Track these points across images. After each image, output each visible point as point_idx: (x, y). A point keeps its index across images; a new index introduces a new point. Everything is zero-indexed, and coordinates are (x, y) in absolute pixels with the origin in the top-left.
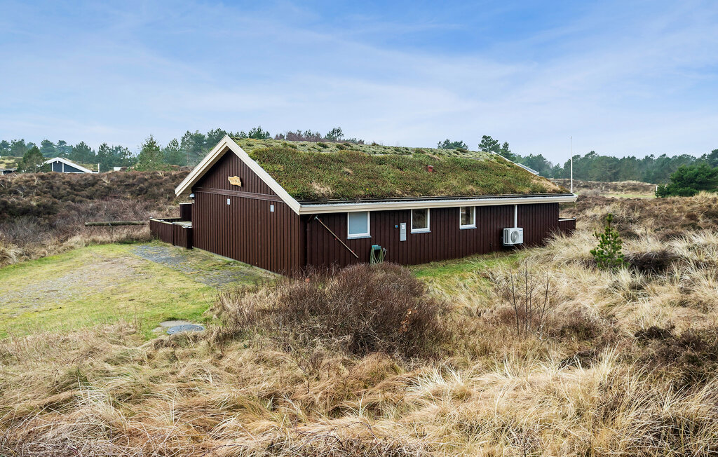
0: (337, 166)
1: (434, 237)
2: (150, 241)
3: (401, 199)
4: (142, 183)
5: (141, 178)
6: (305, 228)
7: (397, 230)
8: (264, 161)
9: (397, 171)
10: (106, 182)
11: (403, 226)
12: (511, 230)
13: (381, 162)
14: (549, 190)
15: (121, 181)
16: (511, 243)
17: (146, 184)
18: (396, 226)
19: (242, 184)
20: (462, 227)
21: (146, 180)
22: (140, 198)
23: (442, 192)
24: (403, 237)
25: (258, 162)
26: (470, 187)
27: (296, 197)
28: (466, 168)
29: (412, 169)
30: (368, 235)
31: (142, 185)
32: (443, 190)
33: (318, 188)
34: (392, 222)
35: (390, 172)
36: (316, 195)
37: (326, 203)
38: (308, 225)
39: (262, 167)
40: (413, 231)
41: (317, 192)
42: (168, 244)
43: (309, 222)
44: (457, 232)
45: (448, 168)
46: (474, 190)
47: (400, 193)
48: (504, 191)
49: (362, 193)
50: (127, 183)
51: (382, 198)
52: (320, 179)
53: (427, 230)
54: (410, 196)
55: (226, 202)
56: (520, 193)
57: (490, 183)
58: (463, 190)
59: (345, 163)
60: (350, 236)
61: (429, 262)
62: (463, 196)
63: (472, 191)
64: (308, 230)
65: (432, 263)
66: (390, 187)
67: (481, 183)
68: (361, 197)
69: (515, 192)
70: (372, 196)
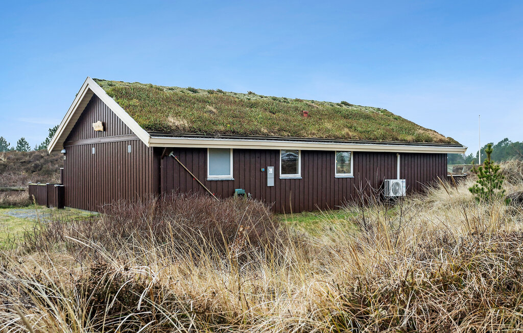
0: (200, 105)
1: (306, 184)
2: (27, 206)
3: (267, 137)
4: (38, 160)
5: (37, 156)
6: (159, 164)
7: (264, 174)
8: (121, 97)
9: (268, 113)
10: (3, 159)
11: (271, 170)
12: (392, 182)
13: (252, 105)
14: (435, 139)
15: (17, 159)
16: (392, 194)
17: (42, 161)
18: (263, 170)
19: (105, 129)
20: (337, 175)
21: (42, 157)
22: (35, 174)
23: (314, 134)
24: (271, 182)
25: (114, 98)
26: (345, 131)
27: (147, 128)
28: (346, 117)
29: (286, 113)
30: (230, 177)
31: (38, 162)
32: (316, 132)
33: (172, 121)
34: (258, 165)
35: (259, 114)
36: (169, 127)
37: (180, 137)
38: (162, 161)
39: (118, 103)
40: (282, 176)
41: (171, 124)
42: (43, 207)
43: (163, 158)
44: (332, 180)
45: (326, 115)
46: (350, 134)
47: (265, 131)
48: (384, 137)
49: (222, 128)
50: (23, 160)
51: (245, 136)
52: (177, 114)
53: (298, 176)
54: (276, 135)
55: (91, 151)
56: (402, 140)
57: (370, 129)
58: (337, 133)
59: (211, 104)
60: (210, 177)
61: (300, 212)
62: (337, 140)
63: (348, 134)
64: (162, 166)
65: (304, 213)
66: (255, 125)
67: (359, 129)
68: (221, 132)
69: (397, 139)
70: (234, 132)
